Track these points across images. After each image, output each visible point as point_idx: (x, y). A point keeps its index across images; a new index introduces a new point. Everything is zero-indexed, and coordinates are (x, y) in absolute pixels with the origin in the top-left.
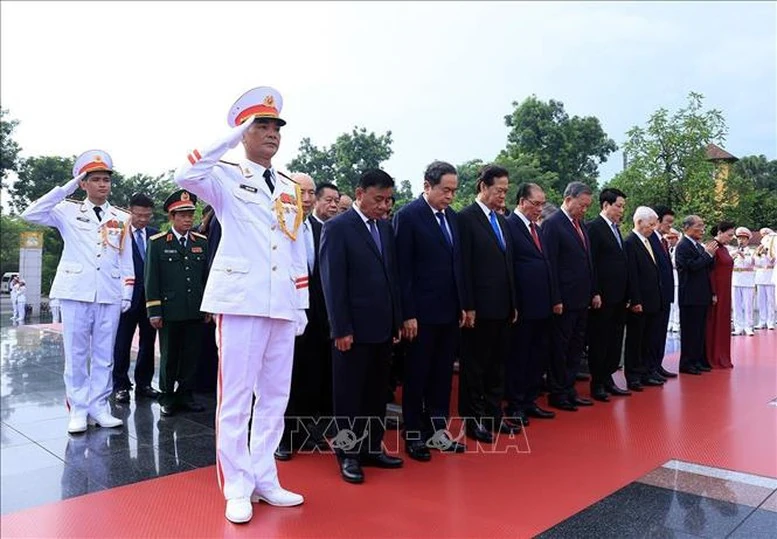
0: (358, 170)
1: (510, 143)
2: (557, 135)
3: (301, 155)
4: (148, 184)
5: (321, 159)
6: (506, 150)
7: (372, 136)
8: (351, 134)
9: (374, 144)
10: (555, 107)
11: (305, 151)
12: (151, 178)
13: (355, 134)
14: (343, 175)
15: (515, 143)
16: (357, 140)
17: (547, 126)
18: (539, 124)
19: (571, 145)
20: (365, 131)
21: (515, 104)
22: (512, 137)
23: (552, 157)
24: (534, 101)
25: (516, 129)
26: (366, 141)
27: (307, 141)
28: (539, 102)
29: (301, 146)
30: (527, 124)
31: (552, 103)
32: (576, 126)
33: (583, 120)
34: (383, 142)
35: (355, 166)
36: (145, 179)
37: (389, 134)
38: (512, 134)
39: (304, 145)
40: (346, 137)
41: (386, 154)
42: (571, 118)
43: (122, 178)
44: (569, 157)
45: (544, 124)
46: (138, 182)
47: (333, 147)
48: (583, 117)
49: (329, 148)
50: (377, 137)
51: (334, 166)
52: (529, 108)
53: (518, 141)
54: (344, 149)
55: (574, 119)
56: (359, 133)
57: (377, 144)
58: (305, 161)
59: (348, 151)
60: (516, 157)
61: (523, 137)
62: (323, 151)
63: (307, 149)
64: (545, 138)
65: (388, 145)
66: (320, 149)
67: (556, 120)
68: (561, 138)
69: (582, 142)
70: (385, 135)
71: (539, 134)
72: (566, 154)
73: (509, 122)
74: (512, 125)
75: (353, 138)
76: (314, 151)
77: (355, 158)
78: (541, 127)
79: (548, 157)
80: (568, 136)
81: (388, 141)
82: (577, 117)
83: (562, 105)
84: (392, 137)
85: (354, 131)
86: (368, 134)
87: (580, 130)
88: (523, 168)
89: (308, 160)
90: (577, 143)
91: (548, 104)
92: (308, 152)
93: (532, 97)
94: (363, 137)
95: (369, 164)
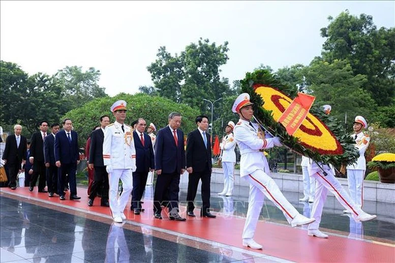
0: (202, 72)
1: (324, 51)
2: (365, 43)
3: (158, 60)
4: (46, 81)
5: (173, 63)
6: (321, 56)
7: (214, 45)
8: (197, 44)
9: (215, 52)
10: (366, 20)
11: (161, 56)
12: (48, 76)
13: (200, 44)
14: (190, 76)
15: (329, 51)
16: (201, 49)
17: (357, 36)
18: (350, 34)
19: (378, 52)
20: (208, 41)
21: (330, 18)
22: (326, 46)
23: (361, 61)
24: (346, 16)
25: (330, 39)
26: (209, 49)
27: (163, 49)
28: (351, 16)
29: (158, 52)
30: (340, 35)
31: (363, 17)
32: (383, 36)
33: (389, 30)
34: (221, 50)
35: (199, 69)
36: (43, 77)
37: (227, 44)
38: (327, 44)
39: (161, 52)
40: (193, 46)
41: (224, 60)
42: (378, 29)
43: (26, 75)
44: (375, 61)
45: (355, 35)
46: (39, 79)
47: (183, 54)
48: (389, 28)
49: (179, 55)
50: (217, 46)
51: (183, 68)
52: (342, 21)
53: (331, 49)
54: (191, 56)
55: (381, 30)
56: (203, 42)
57: (216, 51)
58: (161, 65)
59: (195, 57)
60: (330, 62)
61: (336, 46)
62: (174, 57)
63: (163, 56)
64: (354, 47)
65: (225, 53)
66: (173, 55)
67: (365, 31)
68: (369, 46)
69: (388, 49)
70: (223, 44)
71: (350, 42)
72: (373, 59)
73: (324, 33)
74: (327, 36)
75: (199, 46)
76: (168, 57)
77: (200, 62)
78: (352, 37)
79: (357, 61)
80: (375, 45)
81: (225, 50)
82: (383, 28)
83: (371, 19)
84: (228, 46)
85: (200, 42)
86: (210, 44)
87: (385, 39)
88: (337, 72)
89: (164, 64)
90: (383, 49)
91: (359, 18)
92: (164, 57)
93: (345, 12)
94: (206, 46)
95: (210, 67)
